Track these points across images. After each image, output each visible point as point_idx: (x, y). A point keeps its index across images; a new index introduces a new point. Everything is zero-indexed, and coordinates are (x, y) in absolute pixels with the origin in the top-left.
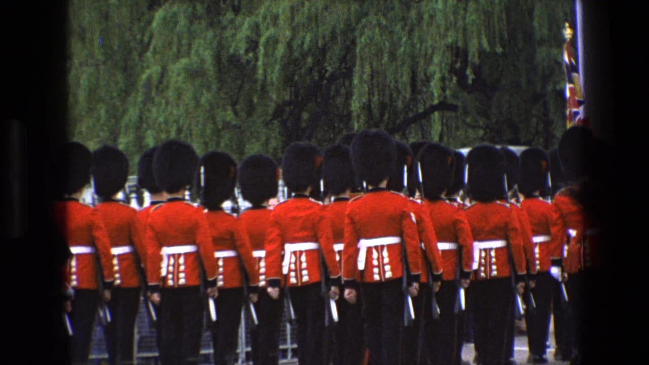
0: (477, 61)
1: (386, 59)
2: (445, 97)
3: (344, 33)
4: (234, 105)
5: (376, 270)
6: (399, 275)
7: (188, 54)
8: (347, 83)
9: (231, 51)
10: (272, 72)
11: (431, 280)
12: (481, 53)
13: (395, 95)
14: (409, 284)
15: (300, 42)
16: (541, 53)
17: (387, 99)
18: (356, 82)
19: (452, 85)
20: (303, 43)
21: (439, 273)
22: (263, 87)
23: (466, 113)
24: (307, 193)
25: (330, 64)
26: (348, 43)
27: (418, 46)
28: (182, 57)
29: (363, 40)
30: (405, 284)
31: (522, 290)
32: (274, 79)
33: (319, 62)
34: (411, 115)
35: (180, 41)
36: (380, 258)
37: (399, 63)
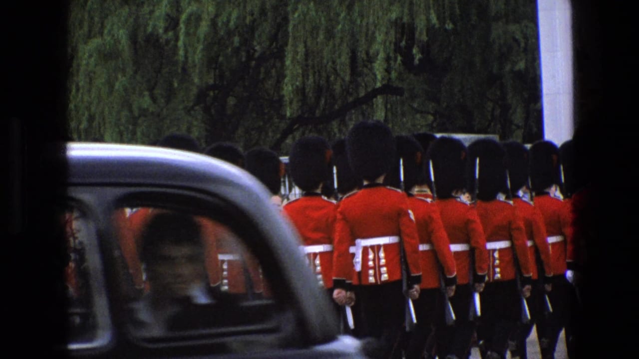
0: (424, 38)
1: (321, 37)
2: (390, 79)
3: (275, 8)
4: (151, 90)
5: (371, 272)
6: (397, 277)
7: (101, 34)
8: (278, 64)
9: (150, 29)
10: (194, 53)
11: (443, 284)
12: (430, 29)
13: (332, 78)
14: (410, 287)
15: (225, 19)
16: (497, 31)
17: (323, 82)
18: (288, 62)
19: (397, 66)
20: (228, 21)
21: (453, 276)
22: (184, 70)
23: (413, 97)
24: (319, 191)
25: (259, 43)
26: (279, 20)
27: (359, 22)
28: (95, 36)
29: (296, 15)
30: (405, 287)
31: (528, 294)
32: (197, 60)
33: (246, 42)
34: (351, 99)
35: (92, 18)
36: (377, 259)
37: (338, 41)
